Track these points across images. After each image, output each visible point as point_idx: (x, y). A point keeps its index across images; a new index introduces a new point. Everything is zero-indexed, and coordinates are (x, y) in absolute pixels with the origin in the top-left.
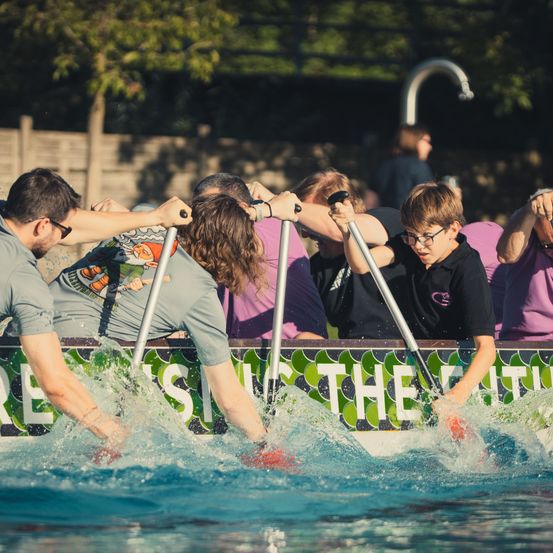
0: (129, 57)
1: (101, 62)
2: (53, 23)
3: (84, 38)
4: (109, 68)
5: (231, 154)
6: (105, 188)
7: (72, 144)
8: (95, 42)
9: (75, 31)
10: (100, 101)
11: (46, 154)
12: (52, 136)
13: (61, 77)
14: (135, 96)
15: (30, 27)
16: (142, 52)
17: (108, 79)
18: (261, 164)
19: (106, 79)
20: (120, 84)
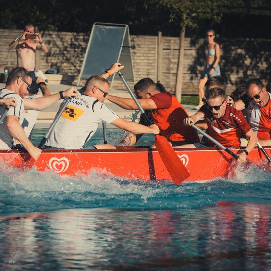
0: (193, 15)
1: (185, 16)
2: (169, 4)
3: (179, 9)
4: (187, 18)
5: (227, 43)
6: (185, 55)
7: (175, 40)
8: (182, 10)
9: (176, 6)
10: (184, 29)
11: (166, 44)
12: (168, 38)
13: (171, 21)
14: (196, 27)
15: (162, 5)
16: (198, 13)
17: (187, 22)
18: (237, 47)
19: (186, 22)
20: (191, 24)
